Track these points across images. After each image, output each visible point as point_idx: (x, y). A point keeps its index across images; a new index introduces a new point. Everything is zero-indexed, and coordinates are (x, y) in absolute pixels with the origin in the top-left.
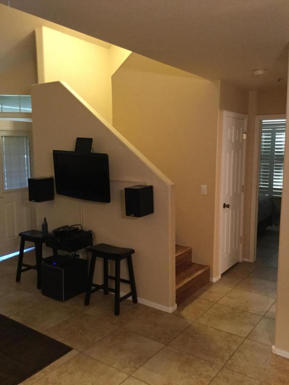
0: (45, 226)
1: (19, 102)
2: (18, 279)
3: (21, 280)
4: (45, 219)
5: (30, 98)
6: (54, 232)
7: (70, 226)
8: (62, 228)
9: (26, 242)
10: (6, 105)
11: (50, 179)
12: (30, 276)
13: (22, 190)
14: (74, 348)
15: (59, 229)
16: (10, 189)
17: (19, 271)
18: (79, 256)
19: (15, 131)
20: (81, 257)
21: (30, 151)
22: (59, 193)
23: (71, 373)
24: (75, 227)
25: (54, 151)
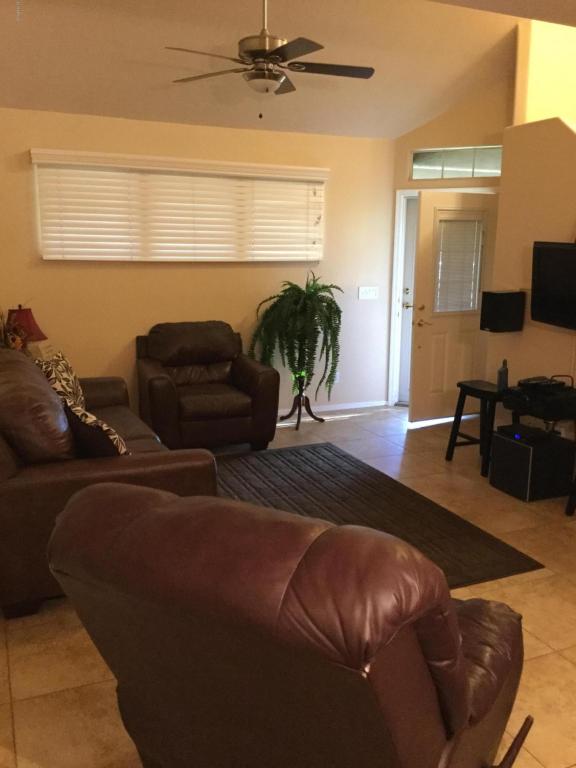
0: (503, 374)
1: (473, 159)
2: (449, 457)
3: (454, 459)
4: (505, 363)
5: (501, 151)
6: (520, 384)
7: (550, 378)
8: (534, 379)
9: (468, 397)
10: (451, 166)
11: (521, 295)
12: (469, 454)
13: (464, 315)
14: (546, 564)
15: (529, 380)
16: (443, 310)
17: (453, 444)
18: (560, 433)
19: (461, 211)
20: (563, 435)
21: (482, 247)
22: (535, 317)
23: (543, 596)
24: (559, 379)
25: (536, 243)
